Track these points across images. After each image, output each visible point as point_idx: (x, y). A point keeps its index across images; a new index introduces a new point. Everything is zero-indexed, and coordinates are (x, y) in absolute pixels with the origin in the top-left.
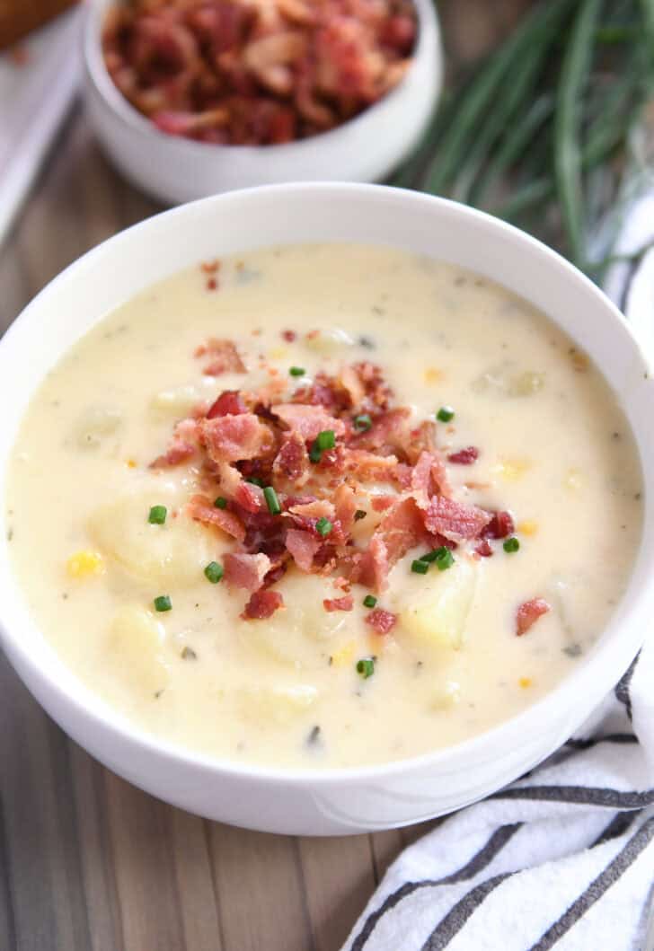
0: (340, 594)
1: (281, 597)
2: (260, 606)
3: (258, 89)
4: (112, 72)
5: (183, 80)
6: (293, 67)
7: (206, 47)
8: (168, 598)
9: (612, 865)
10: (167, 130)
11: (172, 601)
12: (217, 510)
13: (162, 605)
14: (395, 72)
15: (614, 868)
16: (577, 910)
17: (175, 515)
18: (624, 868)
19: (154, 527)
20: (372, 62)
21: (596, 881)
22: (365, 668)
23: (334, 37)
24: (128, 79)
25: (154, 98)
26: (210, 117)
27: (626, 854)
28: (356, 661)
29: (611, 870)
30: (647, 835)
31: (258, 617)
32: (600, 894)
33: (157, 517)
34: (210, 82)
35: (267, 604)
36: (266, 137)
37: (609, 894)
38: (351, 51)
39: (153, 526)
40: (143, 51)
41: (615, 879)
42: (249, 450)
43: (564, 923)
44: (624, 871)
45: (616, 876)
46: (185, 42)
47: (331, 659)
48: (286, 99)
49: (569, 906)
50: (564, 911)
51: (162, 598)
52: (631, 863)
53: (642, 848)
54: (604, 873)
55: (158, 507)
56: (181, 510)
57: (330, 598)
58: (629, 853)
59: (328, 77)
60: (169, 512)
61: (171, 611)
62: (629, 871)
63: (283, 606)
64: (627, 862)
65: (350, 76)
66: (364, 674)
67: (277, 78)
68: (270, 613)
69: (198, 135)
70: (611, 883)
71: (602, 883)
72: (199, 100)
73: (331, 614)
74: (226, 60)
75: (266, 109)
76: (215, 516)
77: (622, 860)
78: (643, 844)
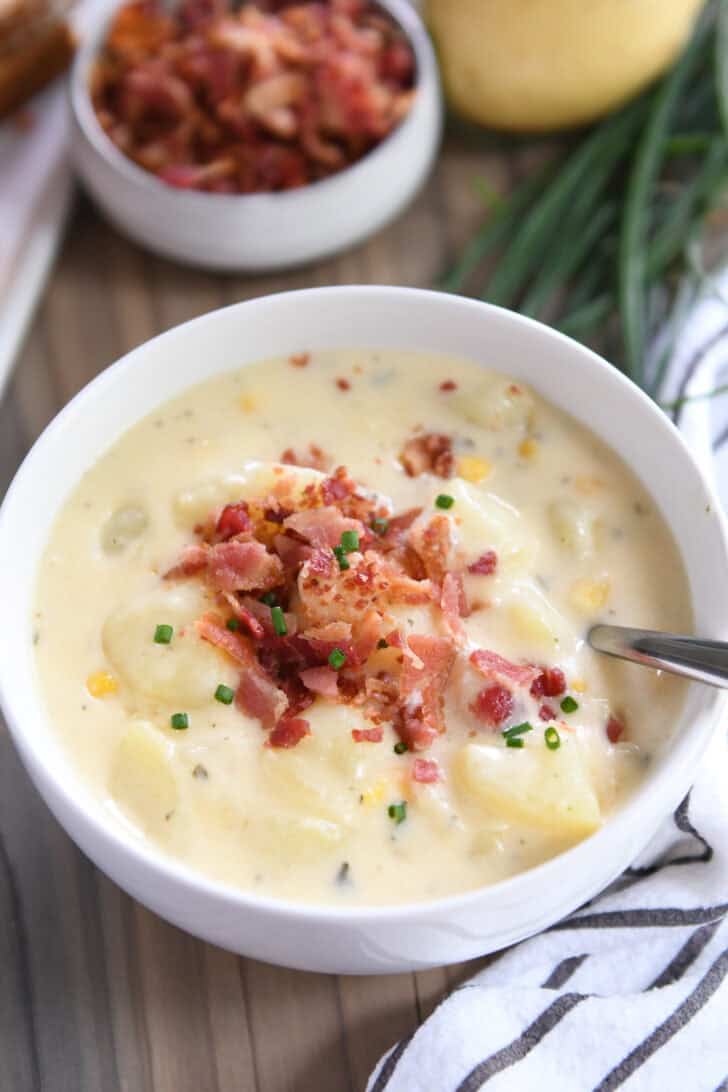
0: (370, 726)
1: (308, 725)
2: (285, 734)
3: (262, 134)
4: (108, 130)
5: (183, 132)
6: (295, 108)
7: (203, 97)
8: (185, 715)
9: (681, 1009)
10: (175, 183)
11: (190, 721)
12: (227, 633)
13: (179, 723)
14: (403, 103)
15: (683, 1012)
16: (640, 1054)
17: (182, 634)
18: (694, 1011)
19: (160, 647)
20: (378, 97)
21: (663, 1026)
22: (397, 812)
23: (335, 75)
24: (122, 136)
25: (155, 153)
26: (218, 167)
27: (696, 997)
28: (389, 804)
29: (680, 1014)
30: (719, 974)
31: (283, 746)
32: (666, 1039)
33: (162, 636)
34: (211, 132)
35: (293, 732)
36: (279, 184)
37: (677, 1039)
38: (356, 88)
39: (158, 645)
40: (134, 106)
41: (684, 1023)
42: (251, 581)
43: (626, 1068)
44: (693, 1014)
45: (685, 1020)
46: (179, 92)
47: (362, 798)
48: (292, 142)
49: (631, 1050)
50: (625, 1055)
51: (179, 715)
52: (701, 1006)
53: (714, 989)
54: (672, 1017)
55: (163, 626)
56: (188, 628)
57: (360, 727)
58: (699, 995)
59: (335, 118)
60: (175, 630)
61: (188, 730)
62: (700, 1014)
63: (310, 734)
64: (698, 1005)
65: (358, 114)
66: (395, 819)
67: (282, 121)
68: (295, 742)
69: (207, 187)
70: (679, 1028)
71: (669, 1027)
72: (202, 152)
73: (360, 744)
74: (227, 109)
75: (272, 154)
76: (225, 641)
77: (692, 1004)
78: (714, 985)
